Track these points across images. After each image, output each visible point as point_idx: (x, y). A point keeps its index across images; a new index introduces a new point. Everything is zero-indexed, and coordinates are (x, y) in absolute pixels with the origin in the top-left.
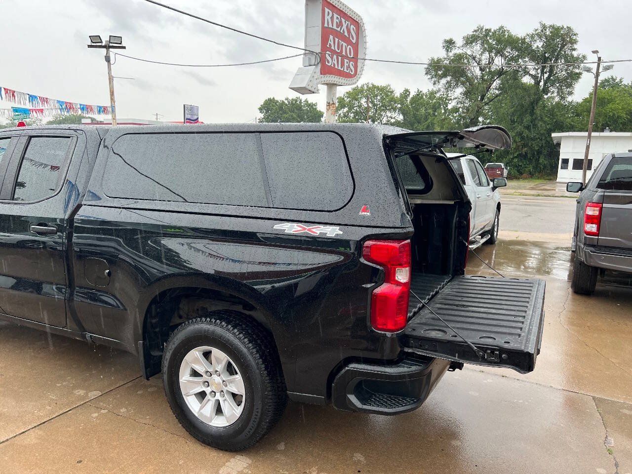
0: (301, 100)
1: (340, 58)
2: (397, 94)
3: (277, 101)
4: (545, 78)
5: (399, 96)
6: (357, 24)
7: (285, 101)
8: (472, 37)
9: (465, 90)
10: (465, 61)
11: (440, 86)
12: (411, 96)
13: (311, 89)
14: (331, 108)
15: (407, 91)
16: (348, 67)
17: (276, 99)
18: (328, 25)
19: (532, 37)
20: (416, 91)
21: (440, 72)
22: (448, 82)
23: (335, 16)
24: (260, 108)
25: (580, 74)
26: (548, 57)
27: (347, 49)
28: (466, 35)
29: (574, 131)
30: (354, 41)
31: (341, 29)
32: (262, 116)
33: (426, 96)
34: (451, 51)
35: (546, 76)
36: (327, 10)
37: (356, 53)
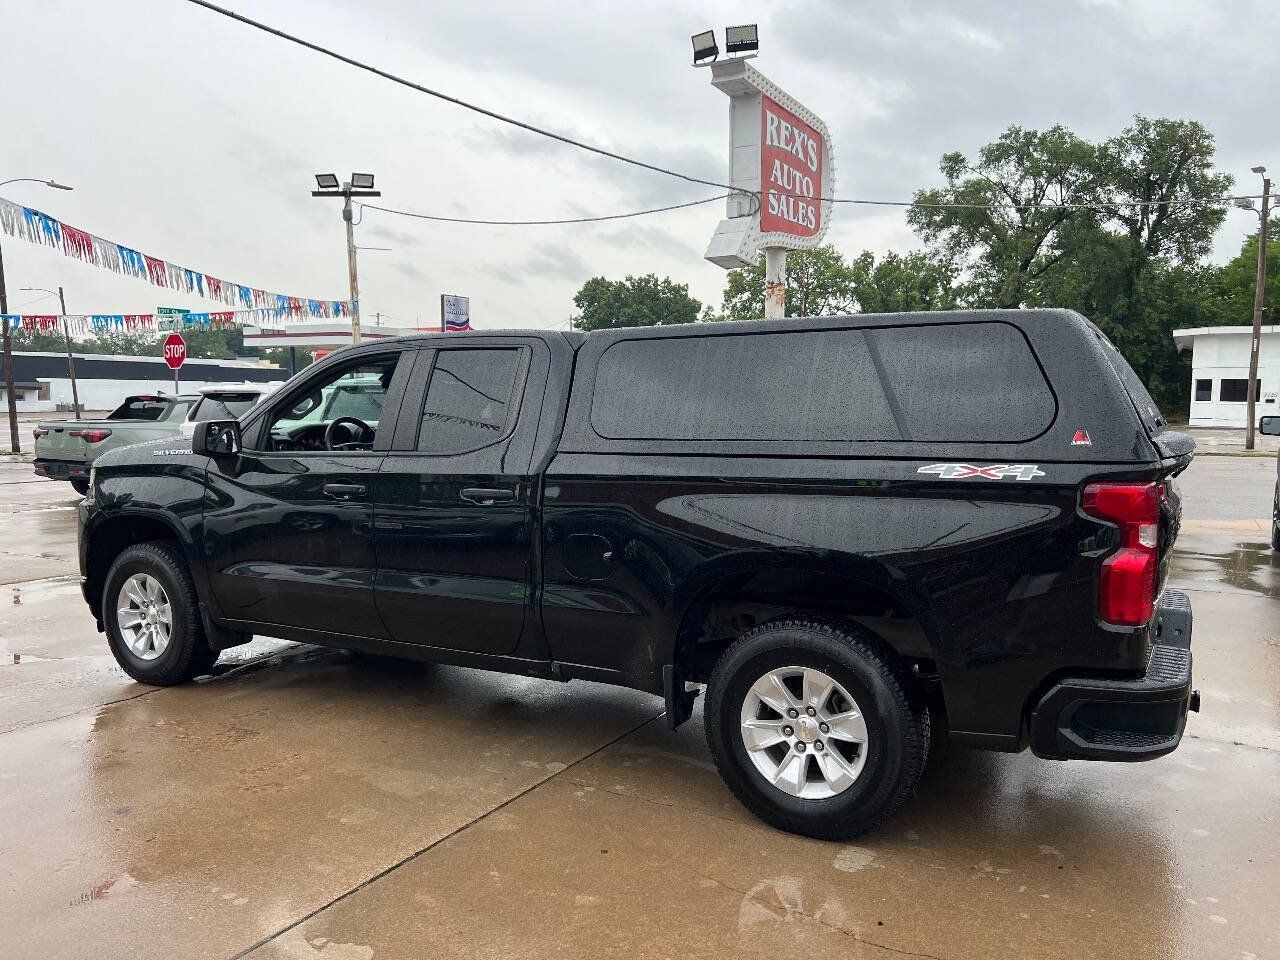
0: (657, 280)
1: (792, 200)
2: (848, 262)
3: (610, 284)
4: (1151, 223)
5: (851, 266)
6: (819, 137)
7: (625, 282)
8: (998, 150)
9: (989, 249)
10: (989, 194)
11: (937, 245)
12: (876, 265)
13: (744, 258)
14: (776, 293)
15: (867, 256)
16: (805, 216)
17: (607, 280)
18: (772, 141)
19: (1120, 144)
20: (886, 255)
21: (938, 218)
22: (953, 236)
23: (784, 124)
24: (577, 297)
25: (1223, 212)
26: (1155, 182)
27: (804, 185)
28: (986, 145)
29: (1218, 324)
30: (814, 169)
31: (792, 148)
32: (580, 312)
33: (906, 264)
34: (957, 177)
35: (1153, 217)
36: (769, 115)
37: (818, 190)
